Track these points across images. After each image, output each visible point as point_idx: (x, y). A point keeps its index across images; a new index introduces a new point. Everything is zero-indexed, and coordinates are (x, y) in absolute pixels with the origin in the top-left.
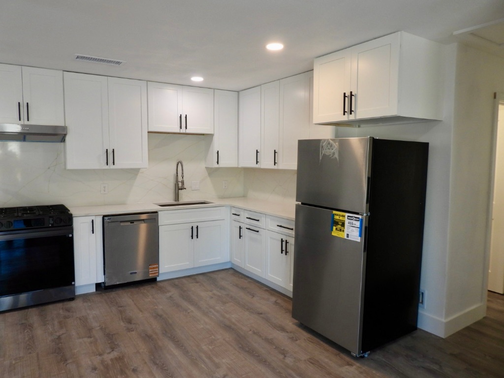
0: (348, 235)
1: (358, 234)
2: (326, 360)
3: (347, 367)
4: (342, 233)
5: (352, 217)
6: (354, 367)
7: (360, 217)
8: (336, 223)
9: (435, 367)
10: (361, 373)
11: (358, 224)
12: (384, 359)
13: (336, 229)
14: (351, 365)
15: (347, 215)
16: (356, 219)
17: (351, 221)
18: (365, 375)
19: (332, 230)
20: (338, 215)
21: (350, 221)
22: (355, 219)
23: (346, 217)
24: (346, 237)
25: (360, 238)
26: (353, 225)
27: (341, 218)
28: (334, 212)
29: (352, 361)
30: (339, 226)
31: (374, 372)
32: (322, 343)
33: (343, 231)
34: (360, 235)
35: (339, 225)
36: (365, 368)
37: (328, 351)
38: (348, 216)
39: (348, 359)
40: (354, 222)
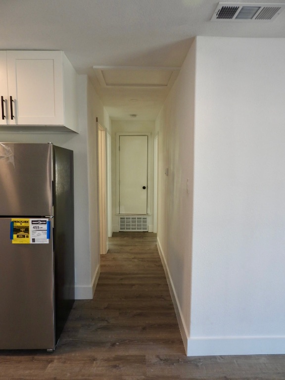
0: (34, 240)
1: (46, 236)
2: (27, 372)
3: (50, 365)
4: (26, 239)
5: (37, 221)
6: (55, 361)
7: (47, 220)
8: (16, 230)
9: (104, 324)
10: (64, 362)
11: (45, 227)
12: (71, 339)
13: (18, 236)
14: (51, 361)
15: (30, 220)
16: (43, 222)
17: (37, 225)
18: (69, 362)
19: (12, 238)
20: (18, 222)
21: (35, 225)
22: (40, 222)
23: (30, 222)
24: (31, 242)
25: (48, 240)
26: (39, 229)
27: (23, 224)
28: (13, 219)
29: (50, 357)
30: (22, 233)
31: (73, 355)
32: (8, 357)
33: (27, 237)
34: (49, 237)
35: (22, 231)
36: (64, 356)
37: (20, 362)
38: (32, 221)
39: (44, 357)
40: (40, 226)
